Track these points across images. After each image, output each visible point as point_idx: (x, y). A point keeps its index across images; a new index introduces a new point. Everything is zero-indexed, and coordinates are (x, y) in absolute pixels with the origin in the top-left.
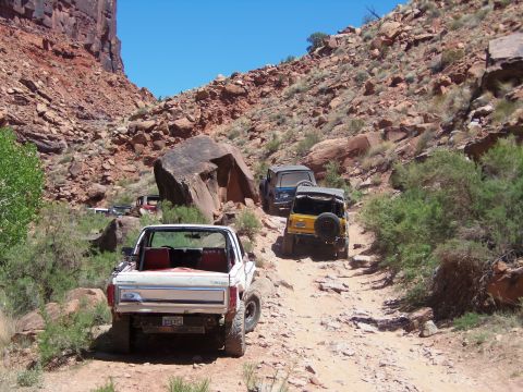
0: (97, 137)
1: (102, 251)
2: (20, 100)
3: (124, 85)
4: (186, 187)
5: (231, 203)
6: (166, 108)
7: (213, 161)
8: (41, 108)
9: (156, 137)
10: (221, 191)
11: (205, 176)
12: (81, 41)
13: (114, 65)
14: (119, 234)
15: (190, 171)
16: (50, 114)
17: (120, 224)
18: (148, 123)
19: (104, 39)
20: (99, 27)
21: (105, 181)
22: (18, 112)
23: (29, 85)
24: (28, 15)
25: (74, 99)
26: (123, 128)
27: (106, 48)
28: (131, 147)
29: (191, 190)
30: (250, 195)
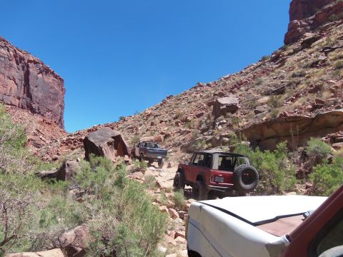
0: (56, 141)
1: (57, 180)
2: (35, 135)
3: (64, 132)
4: (101, 148)
5: (119, 157)
6: (78, 133)
7: (113, 137)
8: (41, 137)
9: (75, 142)
10: (115, 151)
11: (109, 144)
12: (53, 120)
13: (62, 126)
14: (67, 170)
15: (102, 141)
16: (43, 139)
17: (68, 165)
18: (73, 138)
19: (60, 120)
20: (59, 117)
21: (58, 154)
22: (34, 138)
23: (38, 131)
24: (39, 113)
25: (50, 135)
26: (65, 139)
27: (60, 122)
28: (67, 144)
29: (103, 149)
30: (127, 154)
